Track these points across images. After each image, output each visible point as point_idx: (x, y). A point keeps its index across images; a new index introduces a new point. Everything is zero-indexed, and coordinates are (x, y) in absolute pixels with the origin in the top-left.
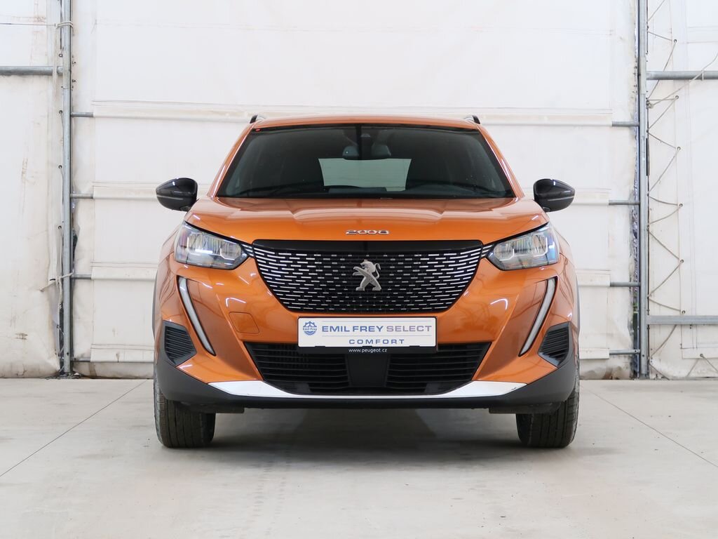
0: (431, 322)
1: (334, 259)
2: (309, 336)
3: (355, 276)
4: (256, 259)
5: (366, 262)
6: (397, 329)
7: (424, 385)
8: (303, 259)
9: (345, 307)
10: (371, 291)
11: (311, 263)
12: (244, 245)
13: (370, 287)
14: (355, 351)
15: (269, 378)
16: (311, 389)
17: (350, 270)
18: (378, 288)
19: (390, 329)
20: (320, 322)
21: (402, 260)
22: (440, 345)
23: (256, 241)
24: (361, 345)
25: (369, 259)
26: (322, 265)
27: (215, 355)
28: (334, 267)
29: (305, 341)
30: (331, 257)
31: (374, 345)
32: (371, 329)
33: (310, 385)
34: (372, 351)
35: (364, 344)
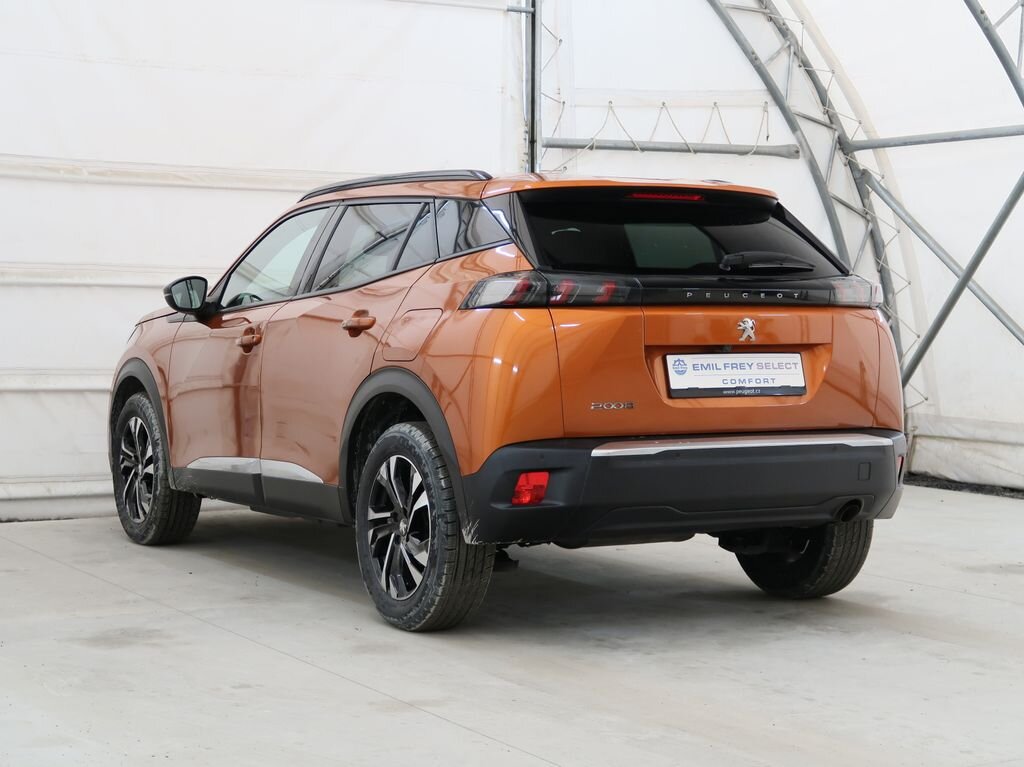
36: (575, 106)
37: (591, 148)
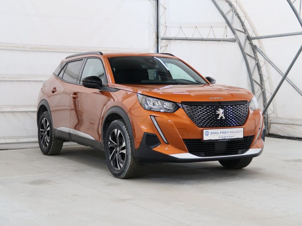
0: (242, 129)
1: (210, 108)
2: (207, 136)
3: (217, 114)
4: (183, 109)
5: (220, 109)
6: (233, 132)
7: (238, 151)
8: (200, 108)
9: (215, 125)
10: (222, 119)
11: (203, 110)
12: (178, 104)
13: (222, 117)
14: (220, 140)
15: (191, 152)
16: (205, 155)
17: (215, 112)
18: (224, 118)
19: (231, 132)
20: (210, 131)
21: (229, 108)
22: (244, 137)
23: (182, 102)
24: (222, 139)
25: (220, 108)
26: (207, 110)
27: (169, 144)
28: (210, 111)
29: (206, 138)
30: (209, 108)
31: (226, 138)
32: (225, 133)
33: (204, 153)
34: (225, 140)
35: (223, 138)
36: (170, 27)
37: (175, 40)
